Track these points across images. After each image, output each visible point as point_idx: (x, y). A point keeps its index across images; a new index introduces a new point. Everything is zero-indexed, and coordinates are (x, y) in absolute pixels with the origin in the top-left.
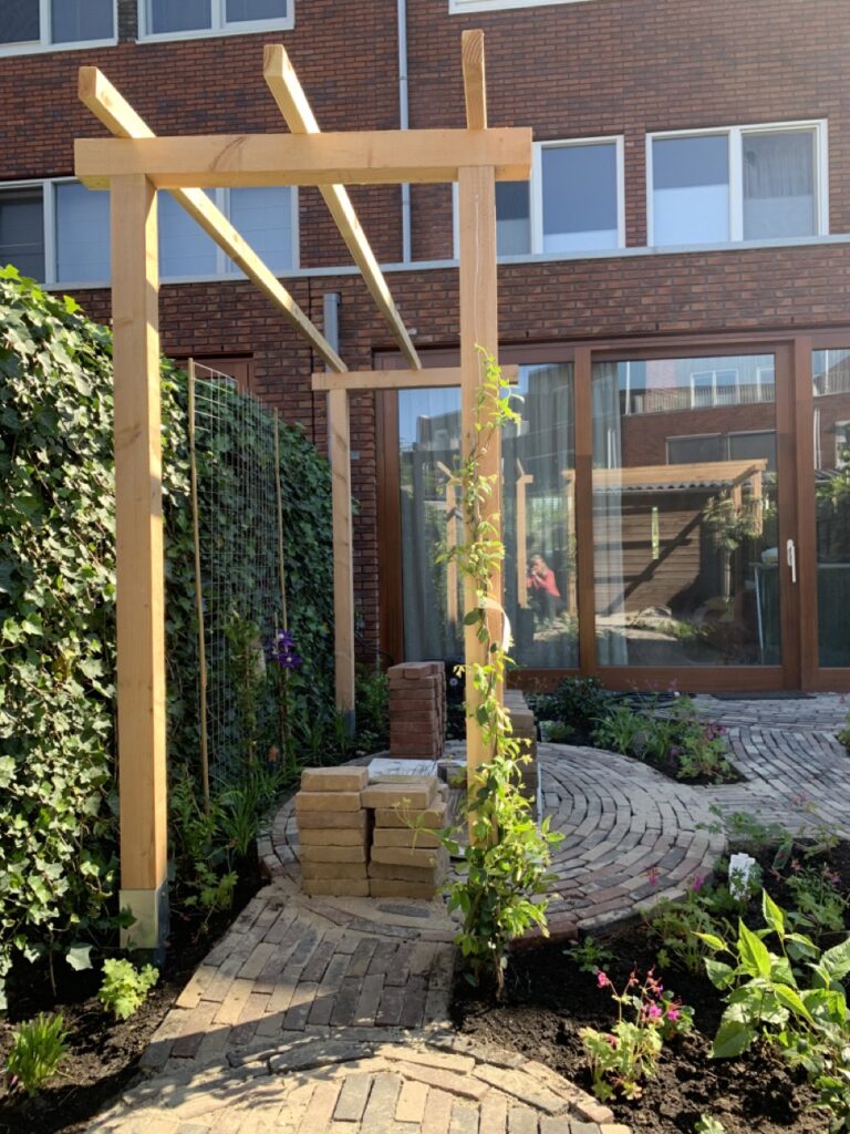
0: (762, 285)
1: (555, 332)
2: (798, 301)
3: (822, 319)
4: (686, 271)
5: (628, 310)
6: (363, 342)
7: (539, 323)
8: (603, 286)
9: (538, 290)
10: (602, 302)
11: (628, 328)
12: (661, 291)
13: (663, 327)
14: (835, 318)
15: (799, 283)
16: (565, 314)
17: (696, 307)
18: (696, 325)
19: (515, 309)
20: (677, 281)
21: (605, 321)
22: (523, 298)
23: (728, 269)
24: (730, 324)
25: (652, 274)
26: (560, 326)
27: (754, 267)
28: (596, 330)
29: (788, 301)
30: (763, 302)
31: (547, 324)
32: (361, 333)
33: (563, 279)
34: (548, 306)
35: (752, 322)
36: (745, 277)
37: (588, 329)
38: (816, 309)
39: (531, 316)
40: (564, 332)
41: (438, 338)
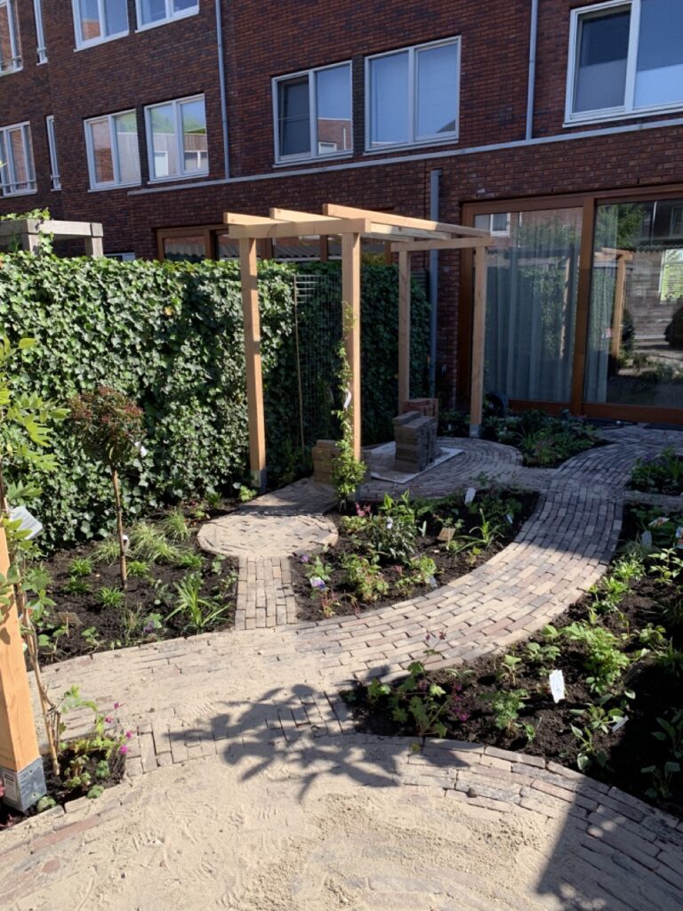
1: (570, 188)
4: (662, 140)
5: (619, 171)
6: (454, 199)
7: (561, 182)
8: (604, 154)
9: (561, 159)
10: (603, 166)
11: (618, 183)
12: (644, 155)
13: (641, 182)
16: (577, 175)
17: (666, 166)
18: (665, 179)
19: (546, 173)
20: (655, 147)
21: (603, 178)
22: (551, 166)
25: (638, 143)
26: (573, 183)
28: (597, 186)
31: (565, 183)
32: (453, 193)
33: (577, 151)
34: (566, 171)
37: (592, 185)
39: (555, 177)
40: (576, 188)
41: (497, 194)
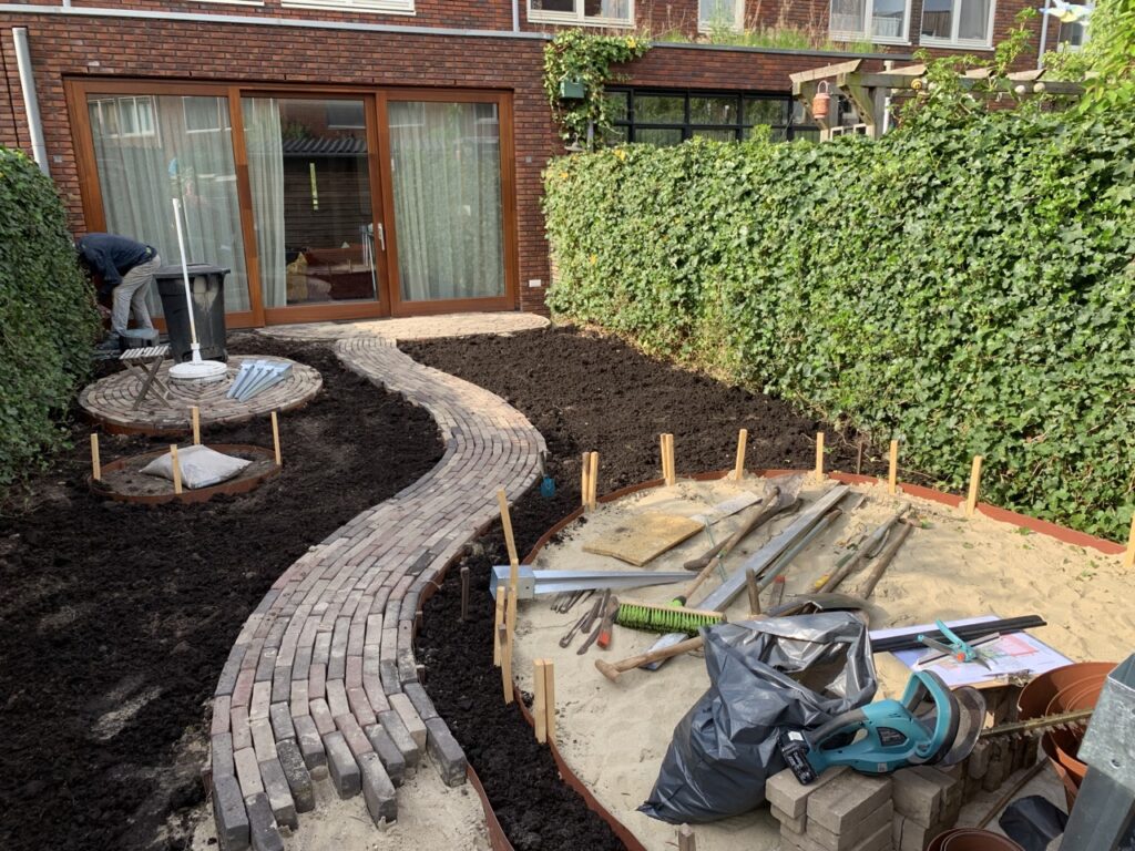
0: (353, 54)
1: (212, 74)
2: (376, 68)
3: (390, 81)
4: (302, 39)
5: (264, 63)
6: (52, 69)
7: (199, 67)
8: (244, 43)
9: (195, 41)
10: (245, 56)
11: (265, 77)
12: (285, 51)
13: (289, 78)
14: (399, 82)
15: (375, 56)
16: (217, 62)
17: (310, 65)
18: (311, 78)
19: (179, 53)
20: (296, 45)
21: (247, 69)
22: (184, 47)
23: (330, 41)
24: (333, 79)
25: (279, 38)
26: (215, 71)
27: (347, 41)
28: (242, 76)
29: (370, 67)
30: (354, 67)
31: (205, 68)
32: (50, 61)
33: (213, 35)
34: (204, 55)
35: (348, 80)
36: (342, 48)
37: (236, 74)
38: (386, 74)
39: (192, 61)
40: (218, 75)
41: (118, 71)
